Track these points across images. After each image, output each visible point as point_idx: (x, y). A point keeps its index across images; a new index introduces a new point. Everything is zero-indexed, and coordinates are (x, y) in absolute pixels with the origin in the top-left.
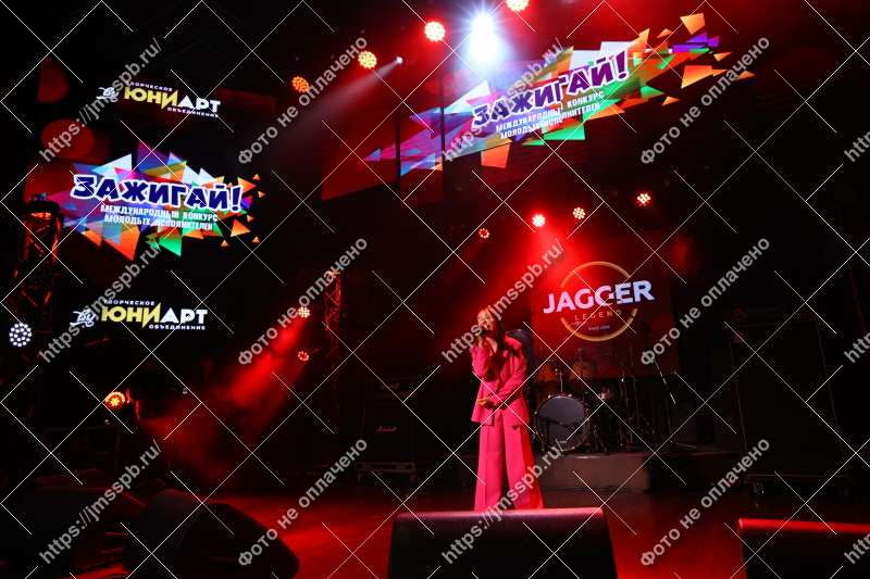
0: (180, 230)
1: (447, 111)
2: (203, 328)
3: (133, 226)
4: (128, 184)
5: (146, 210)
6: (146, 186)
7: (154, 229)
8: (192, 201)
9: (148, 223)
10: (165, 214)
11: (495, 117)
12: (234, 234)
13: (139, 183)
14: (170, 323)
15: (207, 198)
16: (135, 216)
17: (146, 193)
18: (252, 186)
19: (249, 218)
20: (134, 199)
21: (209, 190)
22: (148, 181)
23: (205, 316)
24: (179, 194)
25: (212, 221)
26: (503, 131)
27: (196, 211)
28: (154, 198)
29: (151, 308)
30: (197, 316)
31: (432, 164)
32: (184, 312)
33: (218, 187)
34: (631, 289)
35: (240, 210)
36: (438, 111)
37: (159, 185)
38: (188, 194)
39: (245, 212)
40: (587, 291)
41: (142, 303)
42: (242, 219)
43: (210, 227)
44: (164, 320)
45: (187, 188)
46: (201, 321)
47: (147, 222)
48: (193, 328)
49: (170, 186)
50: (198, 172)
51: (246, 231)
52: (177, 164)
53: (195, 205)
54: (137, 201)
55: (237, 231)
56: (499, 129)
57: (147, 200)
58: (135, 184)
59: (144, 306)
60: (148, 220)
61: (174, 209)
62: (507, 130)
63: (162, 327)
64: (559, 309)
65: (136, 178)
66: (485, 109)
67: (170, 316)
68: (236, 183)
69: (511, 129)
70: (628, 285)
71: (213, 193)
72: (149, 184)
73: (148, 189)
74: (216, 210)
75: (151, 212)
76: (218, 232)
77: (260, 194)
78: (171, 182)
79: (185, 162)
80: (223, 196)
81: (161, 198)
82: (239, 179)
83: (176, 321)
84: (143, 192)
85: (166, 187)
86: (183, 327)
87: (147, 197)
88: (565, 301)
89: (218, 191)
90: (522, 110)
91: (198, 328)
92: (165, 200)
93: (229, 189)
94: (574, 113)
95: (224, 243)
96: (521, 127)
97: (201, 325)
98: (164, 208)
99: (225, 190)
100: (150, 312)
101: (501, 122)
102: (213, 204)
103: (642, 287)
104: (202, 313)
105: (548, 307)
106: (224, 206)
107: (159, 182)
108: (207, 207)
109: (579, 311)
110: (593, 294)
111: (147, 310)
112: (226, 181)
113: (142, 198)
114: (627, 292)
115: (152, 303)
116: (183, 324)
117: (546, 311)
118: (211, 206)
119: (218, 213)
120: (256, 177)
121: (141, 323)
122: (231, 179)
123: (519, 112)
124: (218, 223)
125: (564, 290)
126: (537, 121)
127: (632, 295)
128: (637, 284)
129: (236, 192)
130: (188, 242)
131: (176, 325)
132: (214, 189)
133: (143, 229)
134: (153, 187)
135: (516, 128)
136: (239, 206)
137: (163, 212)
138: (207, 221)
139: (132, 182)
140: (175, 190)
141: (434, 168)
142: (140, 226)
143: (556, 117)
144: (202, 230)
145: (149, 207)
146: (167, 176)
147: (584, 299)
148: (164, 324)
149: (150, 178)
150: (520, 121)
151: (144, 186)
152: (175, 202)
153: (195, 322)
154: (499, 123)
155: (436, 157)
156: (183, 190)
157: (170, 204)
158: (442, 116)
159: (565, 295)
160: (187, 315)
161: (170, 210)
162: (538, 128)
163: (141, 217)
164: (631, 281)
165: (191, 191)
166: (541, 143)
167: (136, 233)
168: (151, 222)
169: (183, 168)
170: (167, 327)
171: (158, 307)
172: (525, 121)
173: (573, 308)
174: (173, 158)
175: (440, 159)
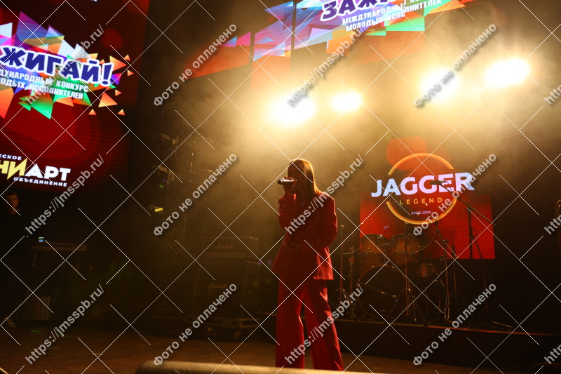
0: (52, 96)
1: (299, 6)
2: (65, 185)
3: (8, 87)
4: (6, 50)
5: (22, 75)
6: (24, 53)
7: (27, 93)
8: (66, 72)
9: (22, 87)
10: (40, 80)
11: (342, 11)
12: (102, 105)
13: (18, 50)
14: (34, 178)
15: (80, 71)
16: (11, 78)
17: (23, 59)
18: (123, 65)
19: (117, 93)
20: (11, 64)
21: (83, 64)
22: (26, 49)
23: (68, 174)
24: (55, 64)
25: (82, 91)
26: (349, 24)
27: (68, 81)
28: (30, 64)
29: (18, 163)
30: (60, 174)
31: (280, 52)
32: (48, 169)
33: (91, 62)
34: (453, 180)
35: (109, 85)
36: (291, 4)
37: (36, 55)
38: (63, 65)
39: (114, 87)
40: (413, 179)
41: (9, 157)
42: (110, 93)
43: (81, 96)
44: (28, 174)
45: (62, 59)
46: (64, 178)
47: (21, 85)
48: (56, 184)
49: (47, 56)
50: (74, 47)
51: (114, 103)
52: (55, 37)
53: (69, 75)
54: (14, 65)
55: (105, 102)
56: (345, 22)
57: (23, 66)
58: (14, 50)
59: (11, 160)
60: (23, 84)
61: (48, 77)
62: (352, 23)
63: (26, 180)
64: (386, 194)
65: (15, 45)
66: (334, 4)
67: (35, 171)
68: (107, 61)
69: (356, 22)
70: (451, 176)
71: (86, 67)
72: (27, 52)
73: (25, 57)
74: (87, 82)
75: (27, 77)
76: (88, 102)
77: (129, 73)
78: (48, 52)
79: (63, 37)
80: (95, 70)
81: (37, 66)
82: (111, 58)
83: (40, 176)
84: (20, 59)
85: (44, 56)
86: (46, 183)
87: (24, 63)
88: (392, 187)
89: (91, 66)
90: (368, 6)
91: (60, 184)
92: (41, 68)
93: (101, 65)
94: (416, 7)
95: (92, 112)
96: (366, 20)
97: (63, 182)
98: (39, 75)
99: (97, 65)
100: (16, 165)
101: (347, 16)
102: (86, 76)
103: (463, 178)
104: (65, 171)
105: (375, 191)
106: (96, 79)
107: (37, 51)
108: (80, 79)
109: (403, 196)
110: (417, 182)
111: (13, 164)
112: (99, 58)
113: (19, 63)
114: (450, 182)
115: (19, 158)
116: (47, 180)
117: (374, 195)
118: (82, 78)
119: (89, 85)
120: (127, 57)
121: (6, 175)
122: (104, 56)
123: (365, 7)
124: (89, 94)
125: (391, 177)
126: (381, 15)
127: (454, 185)
128: (458, 176)
129: (108, 68)
130: (58, 108)
131: (39, 179)
132: (88, 64)
133: (17, 91)
134: (30, 56)
135: (361, 21)
136: (109, 81)
137: (38, 79)
138: (78, 91)
139: (11, 48)
140: (51, 60)
141: (283, 55)
142: (14, 89)
143: (399, 11)
144: (72, 98)
145: (25, 72)
146: (45, 47)
147: (409, 186)
148: (28, 178)
149: (27, 47)
150: (365, 15)
151: (21, 53)
152: (50, 70)
153: (58, 178)
154: (345, 17)
155: (286, 45)
156: (59, 61)
157: (45, 72)
158: (295, 10)
159: (392, 182)
160: (51, 172)
161: (45, 77)
162: (381, 21)
163: (17, 80)
164: (454, 172)
165: (66, 63)
166: (383, 33)
167: (11, 94)
168: (25, 86)
169: (61, 42)
170: (31, 181)
171: (24, 163)
172: (369, 14)
173: (398, 193)
174: (52, 32)
175: (289, 47)
